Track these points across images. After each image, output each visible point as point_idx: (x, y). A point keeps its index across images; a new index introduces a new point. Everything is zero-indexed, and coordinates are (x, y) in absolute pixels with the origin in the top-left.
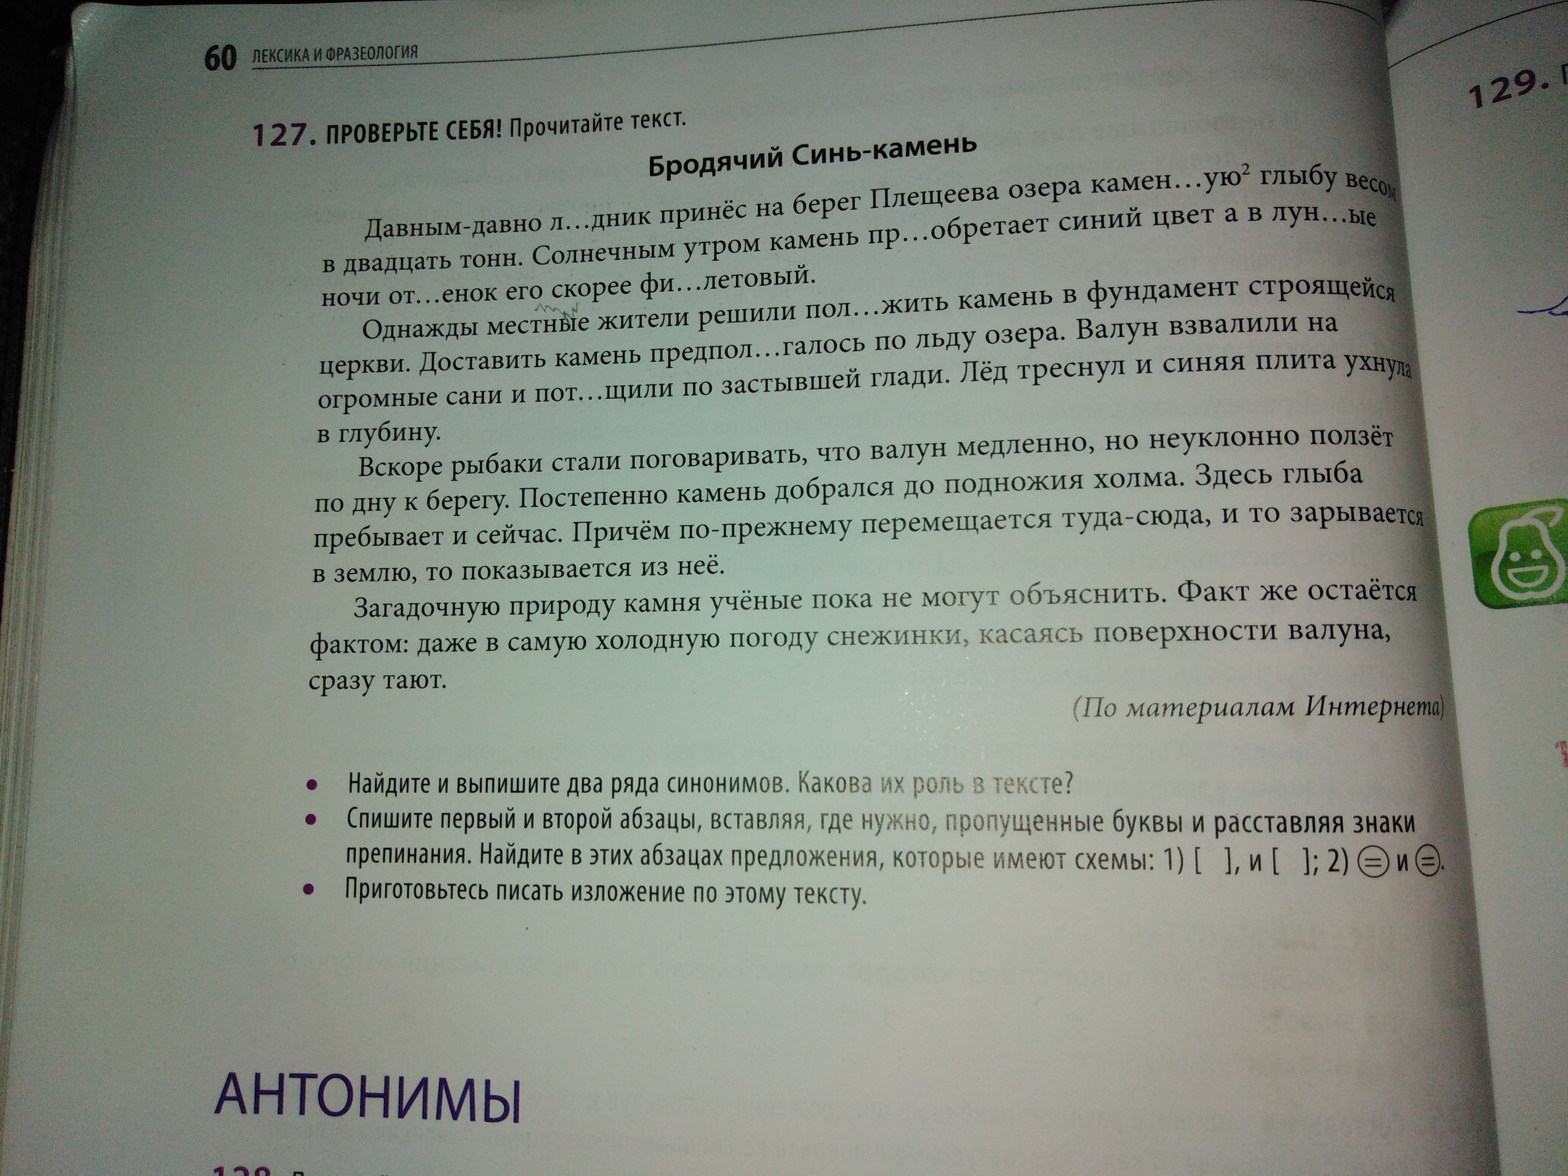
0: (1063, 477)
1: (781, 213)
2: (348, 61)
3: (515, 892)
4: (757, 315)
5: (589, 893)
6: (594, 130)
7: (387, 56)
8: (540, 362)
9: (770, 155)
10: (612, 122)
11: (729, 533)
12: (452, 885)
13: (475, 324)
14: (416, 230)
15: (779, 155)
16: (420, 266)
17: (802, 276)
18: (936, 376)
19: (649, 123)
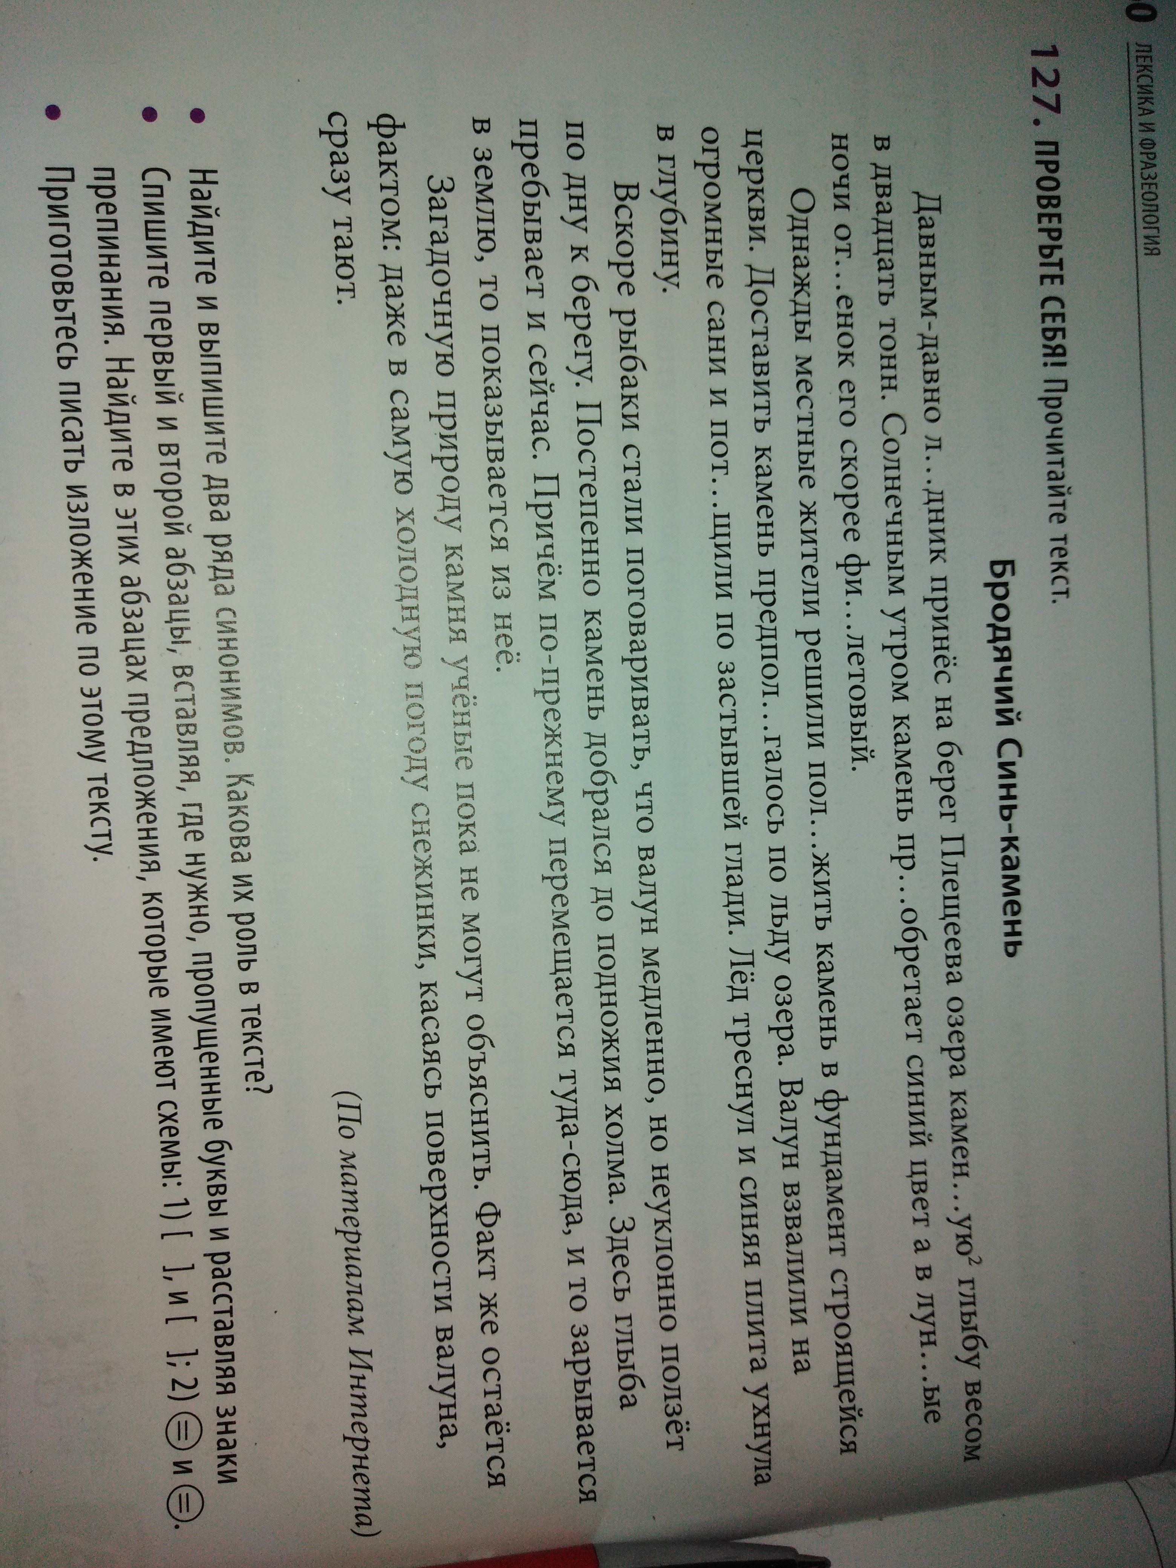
0: (618, 1069)
1: (939, 727)
2: (1138, 166)
3: (71, 407)
4: (814, 701)
5: (78, 507)
6: (1051, 488)
7: (1146, 216)
8: (761, 425)
9: (1011, 710)
10: (1059, 510)
11: (548, 676)
12: (73, 318)
13: (809, 338)
14: (928, 260)
15: (1010, 722)
16: (882, 264)
17: (861, 755)
18: (737, 919)
19: (1056, 558)
